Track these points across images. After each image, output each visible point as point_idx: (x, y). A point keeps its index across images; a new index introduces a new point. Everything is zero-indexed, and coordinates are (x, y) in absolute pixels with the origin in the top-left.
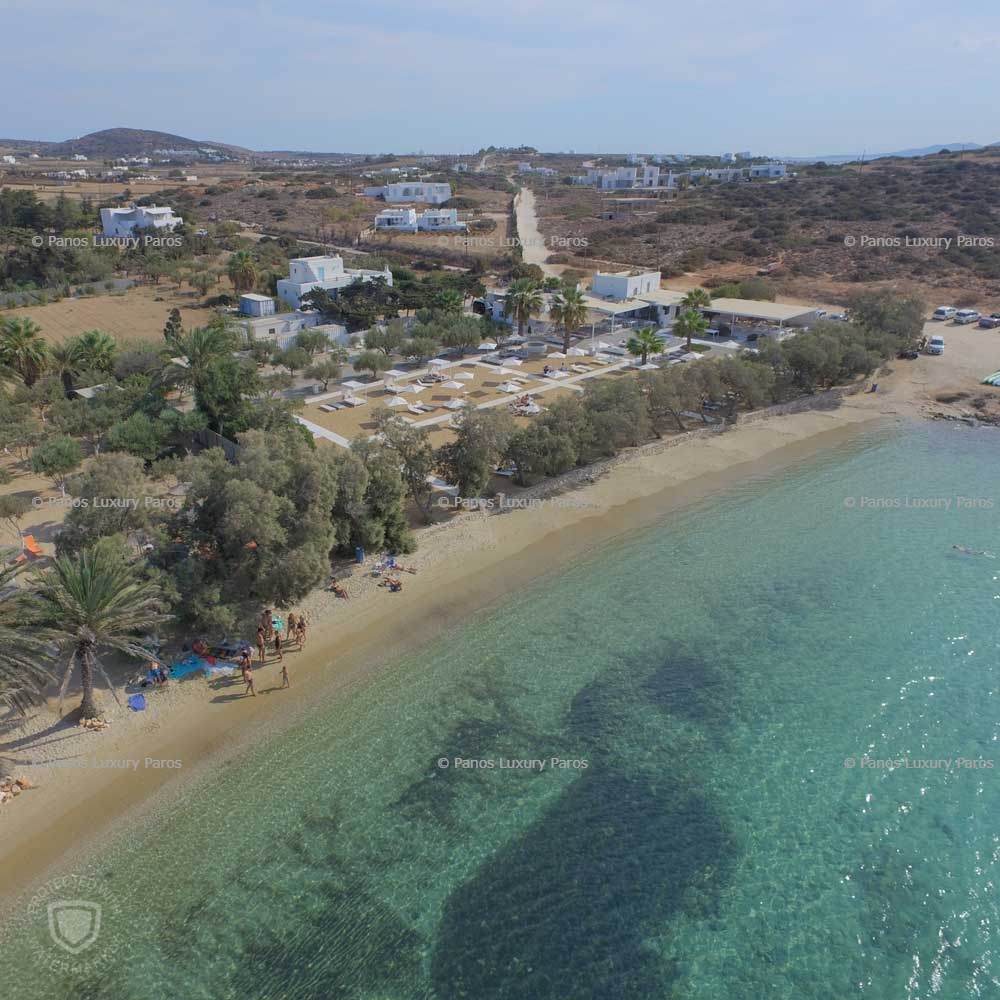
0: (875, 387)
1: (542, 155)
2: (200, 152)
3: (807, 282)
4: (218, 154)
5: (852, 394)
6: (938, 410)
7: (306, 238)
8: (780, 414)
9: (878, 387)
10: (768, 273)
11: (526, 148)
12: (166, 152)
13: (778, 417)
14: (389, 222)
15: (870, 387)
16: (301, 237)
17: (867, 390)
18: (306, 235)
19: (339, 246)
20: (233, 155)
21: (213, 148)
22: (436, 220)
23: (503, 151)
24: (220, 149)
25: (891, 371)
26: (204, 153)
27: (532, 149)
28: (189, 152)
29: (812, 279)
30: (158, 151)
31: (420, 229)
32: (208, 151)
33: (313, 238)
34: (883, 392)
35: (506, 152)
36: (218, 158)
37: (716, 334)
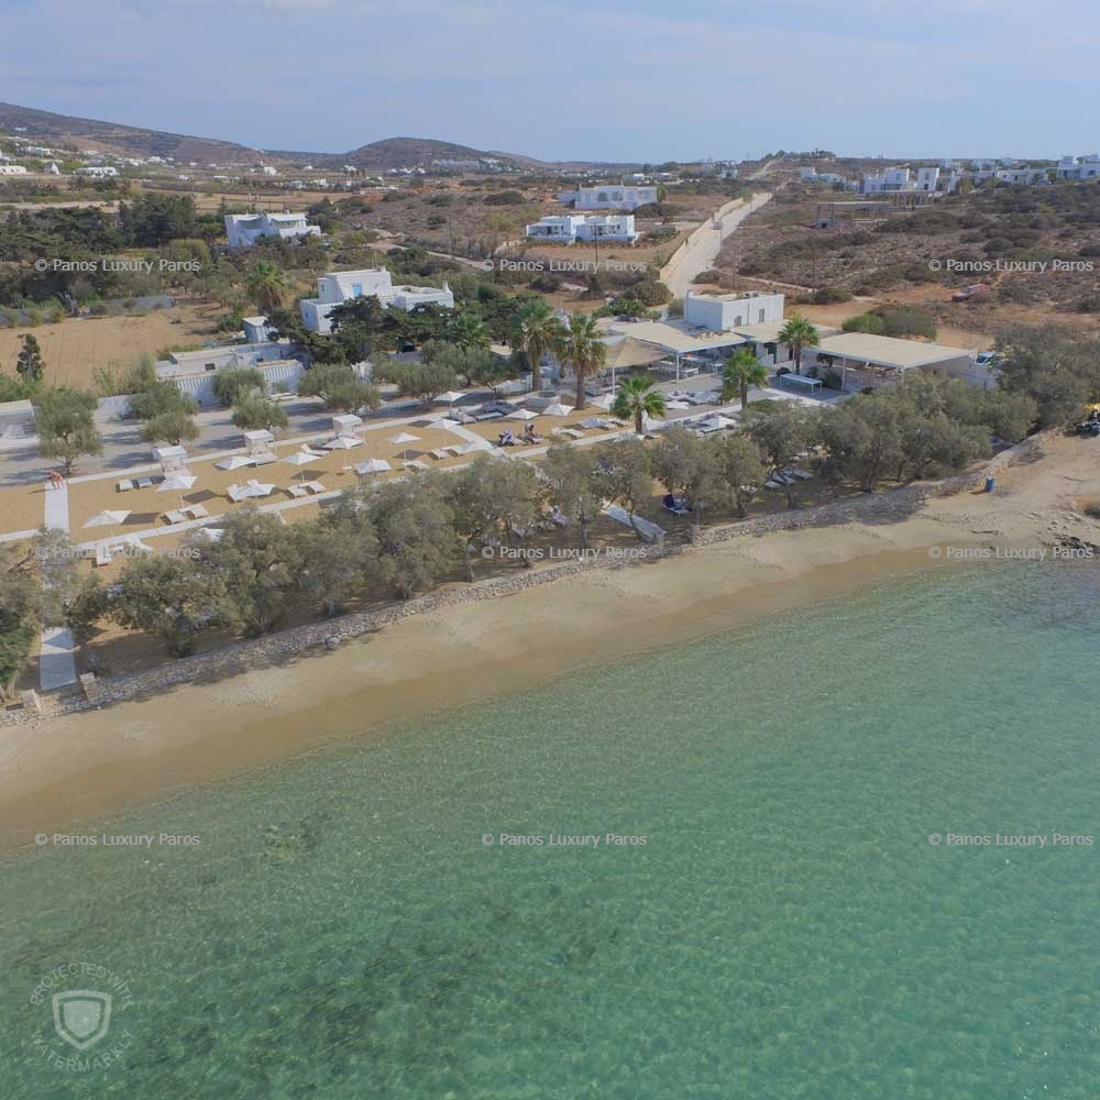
0: (989, 484)
1: (838, 160)
2: (480, 162)
3: (1015, 312)
4: (499, 165)
5: (946, 494)
6: (1073, 531)
7: (443, 250)
8: (792, 527)
9: (995, 484)
10: (967, 298)
11: (821, 152)
12: (445, 162)
13: (786, 532)
14: (549, 230)
15: (982, 485)
16: (438, 248)
17: (976, 489)
18: (443, 246)
19: (472, 259)
20: (516, 166)
21: (496, 158)
22: (600, 228)
23: (793, 156)
24: (503, 158)
25: (1040, 456)
26: (485, 163)
27: (828, 153)
28: (467, 162)
29: (1023, 307)
30: (437, 161)
31: (578, 239)
32: (490, 161)
33: (450, 250)
34: (1002, 494)
35: (796, 156)
36: (500, 169)
37: (817, 385)
